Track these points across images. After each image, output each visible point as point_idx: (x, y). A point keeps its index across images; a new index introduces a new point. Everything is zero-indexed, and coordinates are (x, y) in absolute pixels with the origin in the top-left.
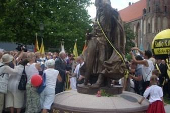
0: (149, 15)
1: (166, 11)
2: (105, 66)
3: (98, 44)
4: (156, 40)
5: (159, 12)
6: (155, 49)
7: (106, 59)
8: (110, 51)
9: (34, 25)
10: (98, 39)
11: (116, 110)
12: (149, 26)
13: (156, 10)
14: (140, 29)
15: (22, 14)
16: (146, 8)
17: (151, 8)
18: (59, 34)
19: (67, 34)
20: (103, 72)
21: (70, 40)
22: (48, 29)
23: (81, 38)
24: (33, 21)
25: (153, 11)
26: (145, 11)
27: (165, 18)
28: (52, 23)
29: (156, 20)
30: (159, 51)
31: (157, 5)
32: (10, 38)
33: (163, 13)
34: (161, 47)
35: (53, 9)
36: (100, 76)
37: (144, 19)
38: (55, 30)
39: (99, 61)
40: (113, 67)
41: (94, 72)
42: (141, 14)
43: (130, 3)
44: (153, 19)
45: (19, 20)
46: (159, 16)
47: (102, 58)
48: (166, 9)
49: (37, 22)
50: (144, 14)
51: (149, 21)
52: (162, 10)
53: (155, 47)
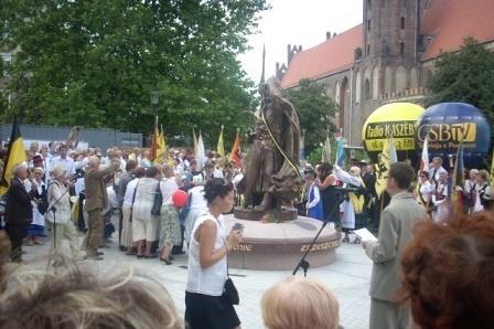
0: (367, 61)
1: (402, 53)
2: (273, 181)
3: (263, 150)
4: (369, 125)
5: (389, 55)
6: (367, 141)
7: (274, 172)
8: (280, 161)
9: (138, 93)
10: (263, 142)
11: (287, 240)
12: (367, 85)
13: (383, 51)
14: (349, 91)
15: (115, 71)
16: (361, 46)
17: (372, 48)
18: (188, 111)
19: (203, 111)
20: (271, 189)
21: (208, 122)
22: (167, 102)
23: (229, 118)
24: (136, 86)
25: (376, 53)
26: (359, 53)
27: (401, 68)
28: (172, 88)
29: (382, 72)
30: (375, 146)
31: (384, 42)
32: (94, 120)
33: (396, 57)
34: (379, 138)
35: (173, 59)
36: (266, 195)
37: (358, 70)
38: (179, 102)
39: (264, 174)
40: (284, 184)
41: (258, 189)
42: (350, 59)
43: (328, 34)
44: (376, 71)
45: (109, 84)
46: (389, 64)
47: (269, 169)
48: (402, 49)
49: (144, 86)
50: (357, 59)
51: (367, 75)
52: (396, 50)
53: (367, 138)
